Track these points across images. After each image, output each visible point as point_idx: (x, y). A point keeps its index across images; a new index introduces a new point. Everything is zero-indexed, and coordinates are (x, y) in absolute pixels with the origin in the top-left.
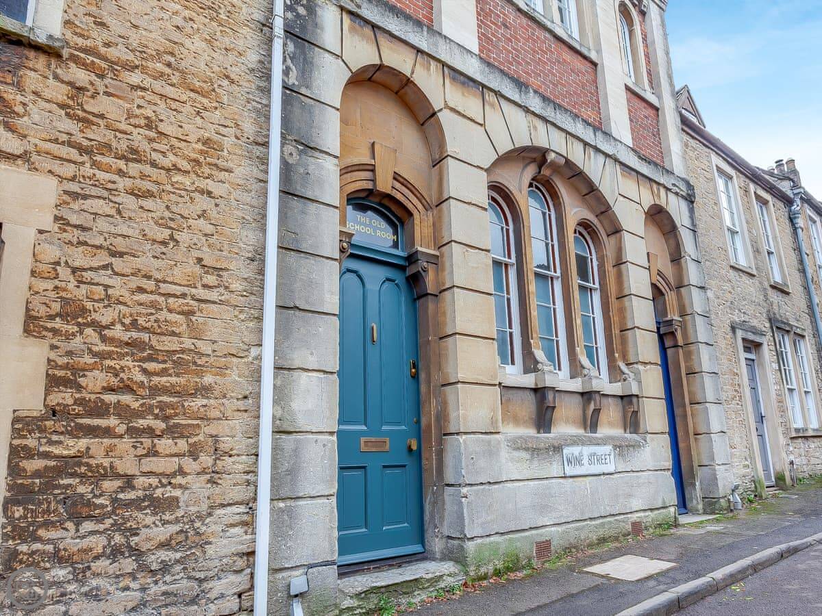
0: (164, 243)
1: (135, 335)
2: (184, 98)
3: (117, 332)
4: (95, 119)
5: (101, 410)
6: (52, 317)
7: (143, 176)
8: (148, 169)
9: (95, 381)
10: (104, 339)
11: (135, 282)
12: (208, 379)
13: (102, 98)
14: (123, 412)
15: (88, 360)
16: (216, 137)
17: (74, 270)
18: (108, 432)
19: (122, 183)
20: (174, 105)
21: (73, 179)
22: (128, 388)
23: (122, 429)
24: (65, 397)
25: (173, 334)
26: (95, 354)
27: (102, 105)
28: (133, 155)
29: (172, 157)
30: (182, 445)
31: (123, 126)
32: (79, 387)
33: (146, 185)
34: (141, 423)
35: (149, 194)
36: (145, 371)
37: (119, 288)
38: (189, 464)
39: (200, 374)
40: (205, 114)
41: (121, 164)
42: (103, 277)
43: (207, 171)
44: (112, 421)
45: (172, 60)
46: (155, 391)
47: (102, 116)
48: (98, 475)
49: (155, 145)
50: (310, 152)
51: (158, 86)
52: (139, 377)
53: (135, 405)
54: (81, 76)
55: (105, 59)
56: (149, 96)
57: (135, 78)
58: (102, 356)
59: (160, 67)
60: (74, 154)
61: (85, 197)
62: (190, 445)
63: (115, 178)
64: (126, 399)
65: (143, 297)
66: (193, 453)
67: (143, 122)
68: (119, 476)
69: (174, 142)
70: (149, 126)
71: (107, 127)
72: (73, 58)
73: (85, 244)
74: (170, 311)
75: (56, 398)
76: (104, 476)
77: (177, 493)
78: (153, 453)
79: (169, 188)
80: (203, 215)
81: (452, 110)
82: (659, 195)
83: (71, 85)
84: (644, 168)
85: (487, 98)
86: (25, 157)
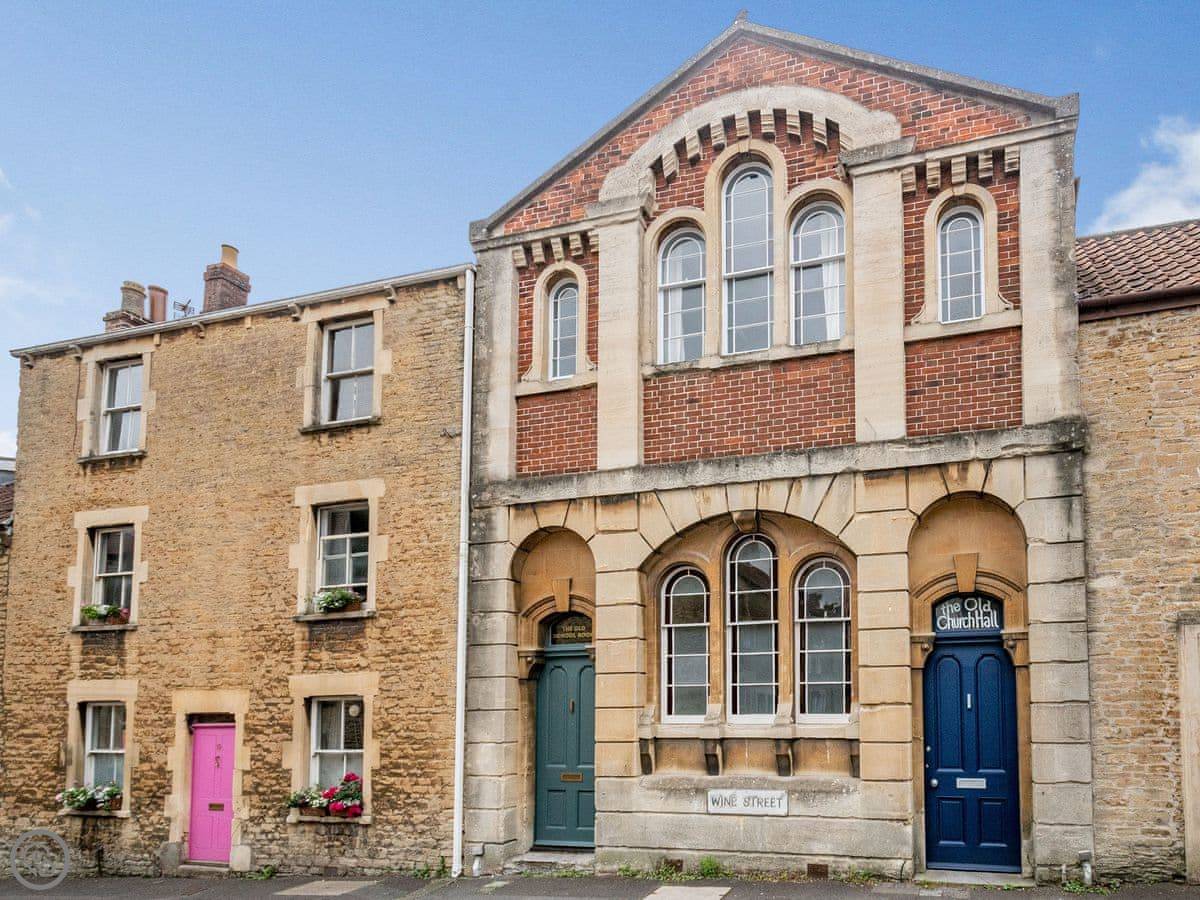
0: (418, 689)
1: (408, 733)
2: (424, 612)
3: (402, 733)
4: (390, 640)
5: (397, 766)
6: (380, 730)
7: (409, 660)
8: (410, 655)
9: (395, 754)
10: (397, 736)
11: (407, 710)
12: (438, 750)
13: (392, 629)
14: (406, 766)
15: (392, 746)
16: (439, 627)
17: (386, 709)
18: (400, 775)
19: (401, 665)
20: (419, 618)
21: (384, 670)
22: (405, 757)
23: (405, 774)
24: (386, 761)
25: (423, 731)
27: (393, 632)
28: (405, 651)
29: (420, 646)
30: (428, 781)
31: (400, 639)
32: (390, 758)
33: (411, 663)
34: (412, 771)
35: (411, 668)
36: (414, 750)
37: (402, 714)
38: (431, 789)
39: (435, 748)
40: (433, 617)
41: (400, 657)
42: (396, 710)
43: (435, 646)
44: (402, 771)
45: (417, 595)
46: (417, 757)
47: (392, 637)
48: (398, 792)
49: (413, 643)
50: (488, 615)
51: (412, 612)
52: (412, 752)
53: (410, 764)
55: (390, 609)
56: (409, 619)
57: (402, 613)
58: (397, 744)
59: (412, 602)
60: (383, 659)
61: (388, 677)
62: (432, 781)
63: (399, 664)
64: (406, 761)
65: (411, 716)
66: (433, 784)
67: (407, 633)
68: (405, 793)
69: (421, 638)
70: (409, 635)
71: (394, 641)
72: (381, 615)
73: (389, 697)
74: (421, 720)
75: (383, 762)
76: (401, 793)
77: (427, 801)
78: (416, 784)
79: (419, 661)
80: (434, 670)
81: (603, 532)
82: (963, 478)
83: (381, 628)
84: (923, 456)
85: (644, 501)
86: (368, 667)
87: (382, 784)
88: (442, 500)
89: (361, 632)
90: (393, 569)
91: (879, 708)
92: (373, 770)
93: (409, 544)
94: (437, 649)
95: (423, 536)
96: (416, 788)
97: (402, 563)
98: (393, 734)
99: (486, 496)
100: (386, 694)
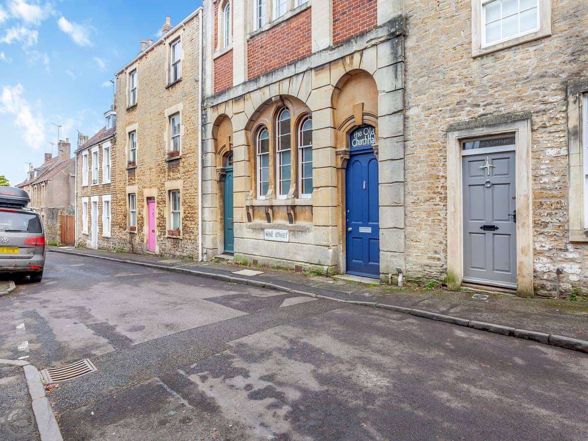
11: (189, 195)
12: (196, 211)
19: (187, 177)
27: (186, 164)
33: (190, 176)
36: (191, 210)
60: (184, 175)
72: (183, 157)
81: (235, 114)
82: (351, 63)
83: (183, 162)
85: (246, 98)
86: (181, 178)
87: (184, 224)
88: (195, 108)
89: (179, 164)
90: (185, 138)
93: (188, 128)
95: (191, 124)
97: (187, 136)
99: (205, 104)
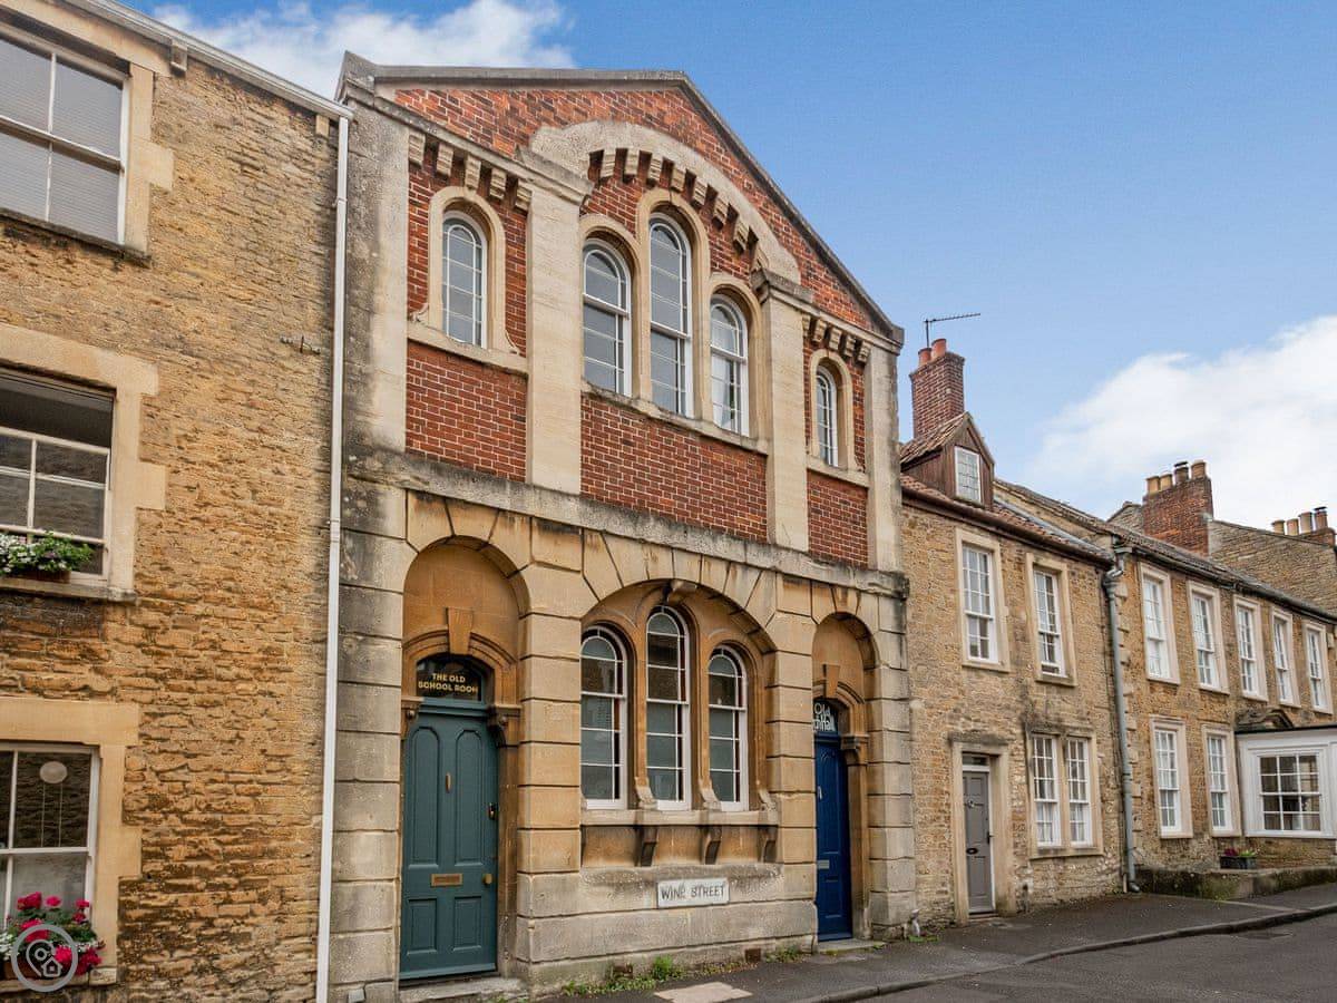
1: (209, 816)
2: (244, 615)
3: (196, 815)
4: (166, 651)
5: (186, 873)
6: (143, 810)
7: (210, 690)
8: (213, 684)
9: (179, 853)
10: (185, 822)
11: (207, 776)
12: (274, 844)
13: (172, 632)
14: (202, 872)
15: (173, 837)
16: (276, 644)
17: (158, 773)
18: (191, 888)
19: (192, 699)
20: (235, 624)
21: (152, 702)
22: (204, 856)
23: (202, 886)
24: (156, 866)
25: (242, 812)
26: (178, 833)
27: (176, 638)
28: (202, 674)
29: (235, 670)
30: (253, 894)
31: (190, 652)
32: (167, 858)
33: (215, 697)
34: (218, 880)
35: (216, 704)
36: (219, 842)
37: (195, 782)
38: (258, 908)
39: (267, 841)
40: (264, 626)
41: (191, 683)
42: (181, 775)
43: (268, 674)
44: (194, 881)
45: (231, 584)
46: (228, 856)
47: (172, 647)
48: (185, 919)
49: (220, 662)
50: (370, 639)
51: (219, 610)
52: (216, 847)
53: (213, 868)
54: (151, 617)
55: (170, 598)
56: (212, 621)
57: (198, 609)
58: (183, 834)
59: (220, 593)
60: (151, 682)
61: (162, 715)
62: (260, 895)
63: (187, 695)
64: (205, 863)
65: (215, 787)
66: (262, 900)
67: (207, 645)
68: (201, 919)
69: (236, 656)
70: (213, 647)
71: (177, 655)
72: (145, 604)
73: (165, 751)
74: (238, 794)
75: (149, 867)
76: (190, 919)
77: (249, 929)
78: (228, 901)
79: (234, 695)
80: (266, 713)
81: (540, 564)
82: (845, 601)
83: (145, 626)
84: (822, 574)
85: (589, 540)
86: (113, 692)
87: (145, 906)
88: (286, 445)
89: (95, 626)
90: (177, 528)
91: (795, 796)
92: (121, 884)
93: (212, 495)
94: (271, 679)
95: (242, 490)
96: (225, 909)
97: (196, 523)
98: (172, 816)
99: (374, 464)
100: (155, 746)
